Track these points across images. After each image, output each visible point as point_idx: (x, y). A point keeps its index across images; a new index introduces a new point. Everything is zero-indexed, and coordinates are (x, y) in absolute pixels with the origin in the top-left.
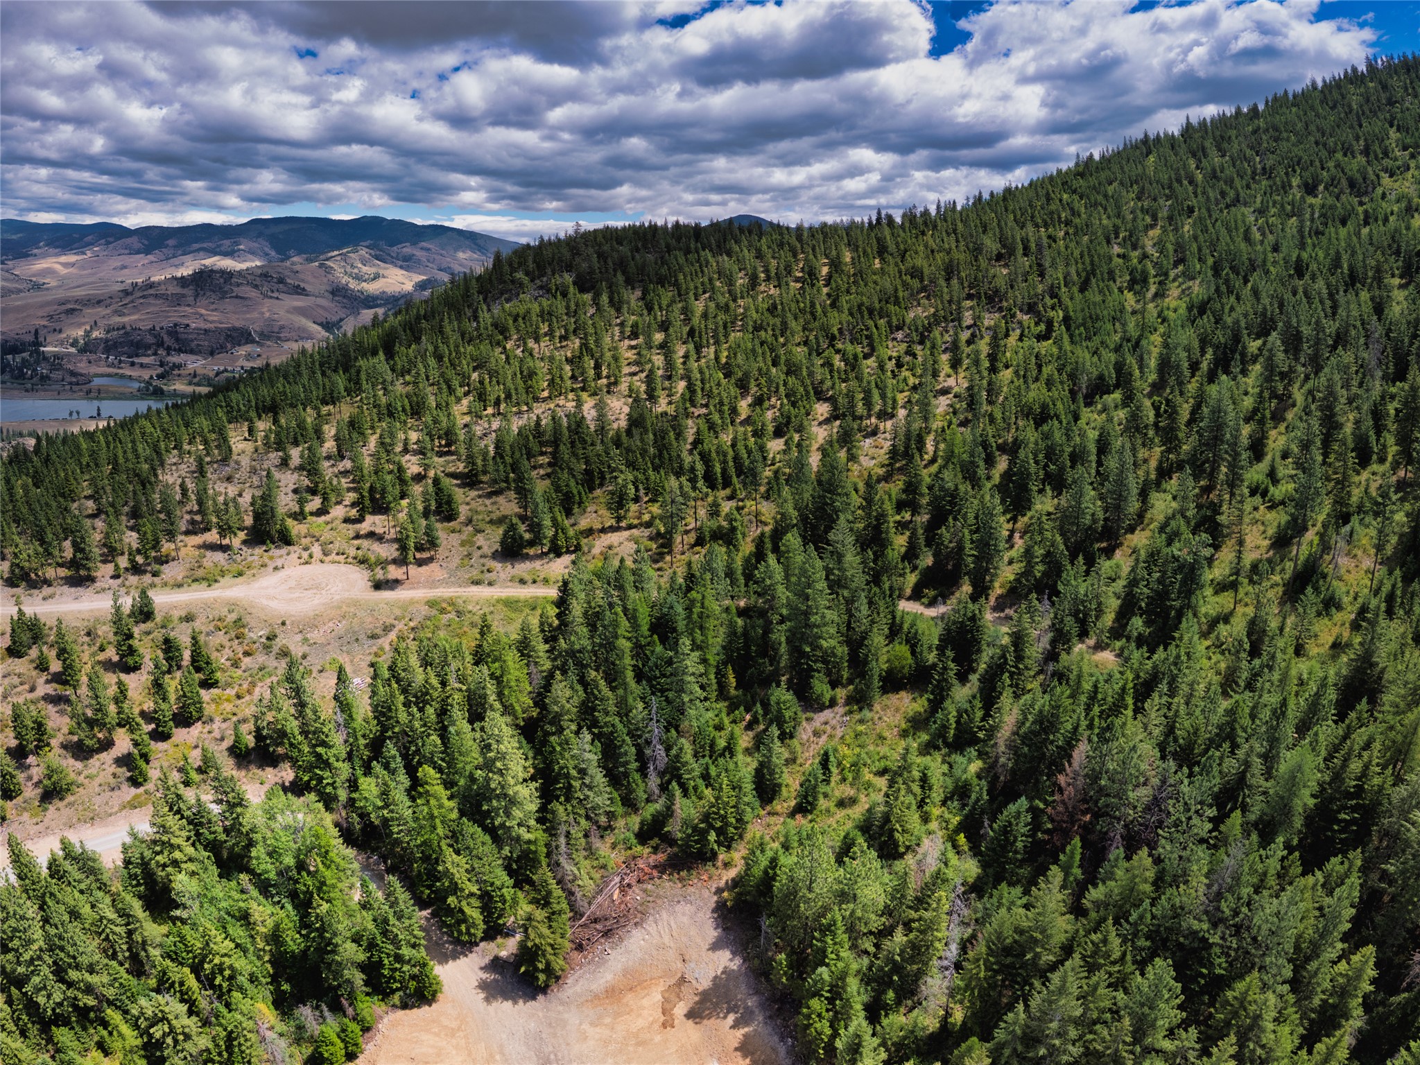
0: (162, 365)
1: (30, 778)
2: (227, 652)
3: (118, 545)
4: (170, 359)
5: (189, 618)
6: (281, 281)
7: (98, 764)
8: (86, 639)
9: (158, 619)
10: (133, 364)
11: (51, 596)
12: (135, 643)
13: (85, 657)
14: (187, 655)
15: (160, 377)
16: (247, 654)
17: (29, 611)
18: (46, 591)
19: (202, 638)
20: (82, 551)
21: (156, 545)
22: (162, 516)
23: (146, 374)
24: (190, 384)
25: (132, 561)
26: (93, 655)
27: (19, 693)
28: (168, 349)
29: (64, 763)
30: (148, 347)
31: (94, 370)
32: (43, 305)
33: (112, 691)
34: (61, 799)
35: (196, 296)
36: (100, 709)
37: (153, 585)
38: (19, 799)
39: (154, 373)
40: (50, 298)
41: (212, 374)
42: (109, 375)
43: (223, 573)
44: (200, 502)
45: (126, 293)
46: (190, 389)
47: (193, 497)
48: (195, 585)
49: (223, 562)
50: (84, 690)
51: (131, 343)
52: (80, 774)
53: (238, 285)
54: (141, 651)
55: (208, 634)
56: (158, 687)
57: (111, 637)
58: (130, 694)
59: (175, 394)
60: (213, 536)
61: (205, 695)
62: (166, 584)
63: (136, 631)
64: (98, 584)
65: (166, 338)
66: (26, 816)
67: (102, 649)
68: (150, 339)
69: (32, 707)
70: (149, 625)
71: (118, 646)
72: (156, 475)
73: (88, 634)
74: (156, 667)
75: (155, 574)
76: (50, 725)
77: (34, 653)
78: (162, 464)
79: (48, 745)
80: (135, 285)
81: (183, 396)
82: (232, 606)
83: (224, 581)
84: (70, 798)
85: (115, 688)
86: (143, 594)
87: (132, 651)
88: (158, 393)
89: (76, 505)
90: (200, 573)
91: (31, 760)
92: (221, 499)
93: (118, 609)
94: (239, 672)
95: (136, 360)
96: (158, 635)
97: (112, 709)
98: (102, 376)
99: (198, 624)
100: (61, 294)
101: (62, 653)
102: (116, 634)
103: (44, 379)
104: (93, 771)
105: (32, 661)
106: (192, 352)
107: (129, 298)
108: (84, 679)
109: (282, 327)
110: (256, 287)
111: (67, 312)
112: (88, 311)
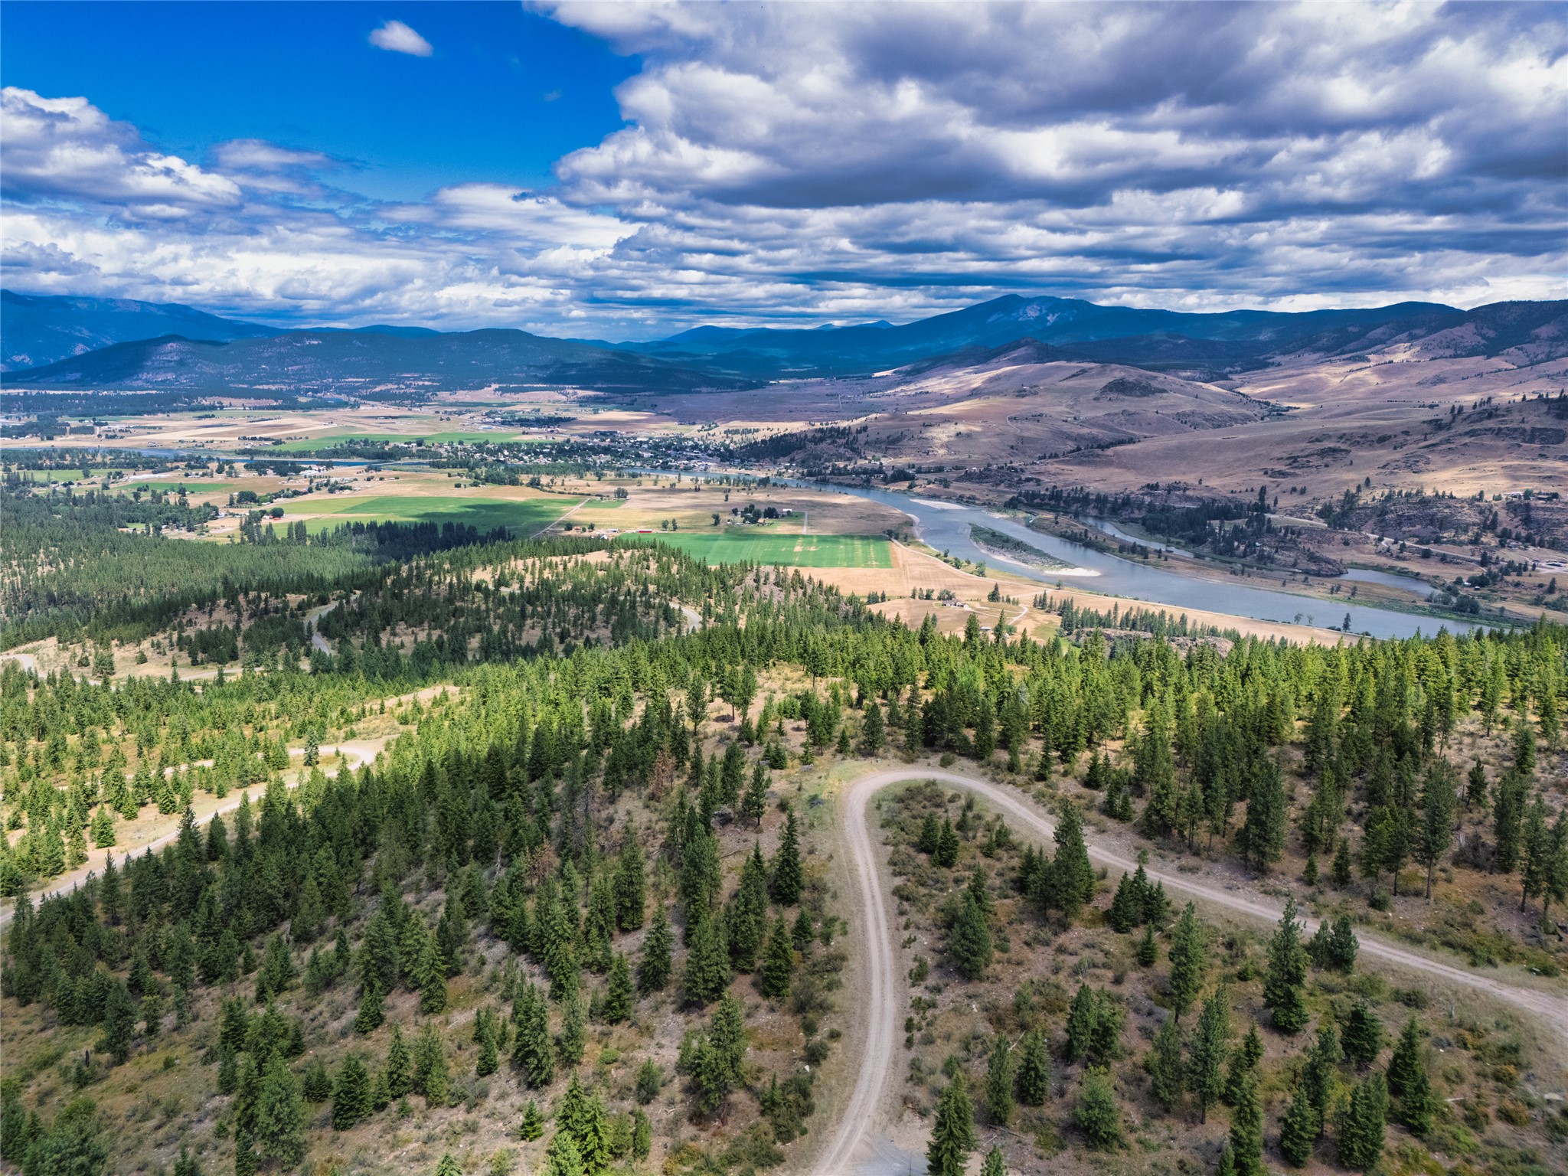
0: (1484, 562)
1: (1062, 1093)
2: (1465, 1092)
3: (1323, 836)
4: (1504, 553)
5: (1412, 1000)
7: (1165, 1133)
8: (1223, 951)
9: (1355, 977)
10: (1426, 555)
11: (1193, 870)
12: (1301, 994)
13: (1214, 974)
14: (1385, 1056)
15: (1478, 582)
16: (1507, 1117)
17: (1152, 876)
18: (1189, 860)
19: (1423, 1045)
20: (1260, 824)
21: (1393, 861)
22: (1419, 814)
23: (1449, 574)
24: (1537, 602)
25: (1341, 867)
26: (1227, 979)
27: (1098, 977)
28: (1504, 537)
29: (1116, 1102)
30: (1463, 528)
31: (1350, 555)
32: (1282, 441)
33: (1235, 1044)
34: (1088, 1147)
36: (1205, 1060)
37: (1364, 920)
38: (1035, 1112)
39: (1466, 575)
40: (1295, 431)
42: (1378, 568)
43: (1508, 956)
44: (1502, 813)
45: (1437, 425)
46: (1535, 612)
47: (1491, 801)
48: (1445, 953)
49: (1515, 935)
50: (1191, 1021)
51: (1432, 520)
52: (1132, 1130)
54: (1307, 1010)
55: (1438, 1043)
56: (1312, 1080)
57: (1264, 965)
58: (1261, 1063)
59: (1501, 617)
60: (1513, 882)
61: (1391, 1137)
62: (1389, 928)
63: (1309, 977)
64: (1271, 881)
65: (1503, 515)
66: (1031, 1138)
67: (1243, 977)
68: (1470, 516)
69: (1106, 1004)
70: (1333, 978)
71: (1272, 985)
72: (1428, 743)
73: (1230, 945)
74: (1325, 1046)
75: (1377, 904)
76: (1121, 1040)
77: (1138, 934)
78: (1446, 729)
79: (1107, 1065)
80: (1457, 412)
81: (1518, 622)
82: (1507, 1019)
83: (1504, 969)
84: (1103, 1156)
85: (1240, 1042)
86: (1343, 927)
87: (1290, 1002)
88: (1467, 610)
89: (1273, 750)
90: (1461, 936)
91: (1075, 1070)
92: (1550, 822)
93: (1288, 929)
94: (1475, 1139)
95: (1434, 548)
96: (1347, 1002)
97: (1223, 1070)
98: (1365, 567)
99: (1423, 1019)
100: (1315, 426)
101: (1181, 953)
102: (1271, 965)
103: (1264, 560)
104: (1153, 1139)
105: (1133, 944)
106: (1555, 545)
107: (1442, 435)
108: (1198, 1005)
111: (1323, 453)
112: (1360, 454)
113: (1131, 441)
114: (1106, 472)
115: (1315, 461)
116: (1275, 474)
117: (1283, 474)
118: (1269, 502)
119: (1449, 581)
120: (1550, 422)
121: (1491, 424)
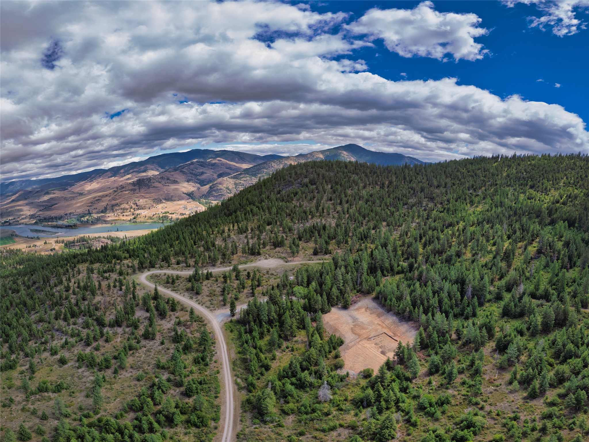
0: (133, 215)
4: (135, 212)
6: (168, 179)
15: (134, 218)
28: (134, 209)
30: (127, 209)
35: (139, 189)
41: (152, 216)
53: (154, 183)
95: (124, 214)
106: (142, 209)
107: (117, 193)
109: (172, 196)
110: (160, 182)
111: (97, 200)
112: (103, 199)
113: (56, 204)
114: (54, 211)
115: (96, 202)
116: (89, 206)
117: (91, 206)
118: (91, 212)
119: (129, 219)
120: (133, 187)
121: (124, 189)
